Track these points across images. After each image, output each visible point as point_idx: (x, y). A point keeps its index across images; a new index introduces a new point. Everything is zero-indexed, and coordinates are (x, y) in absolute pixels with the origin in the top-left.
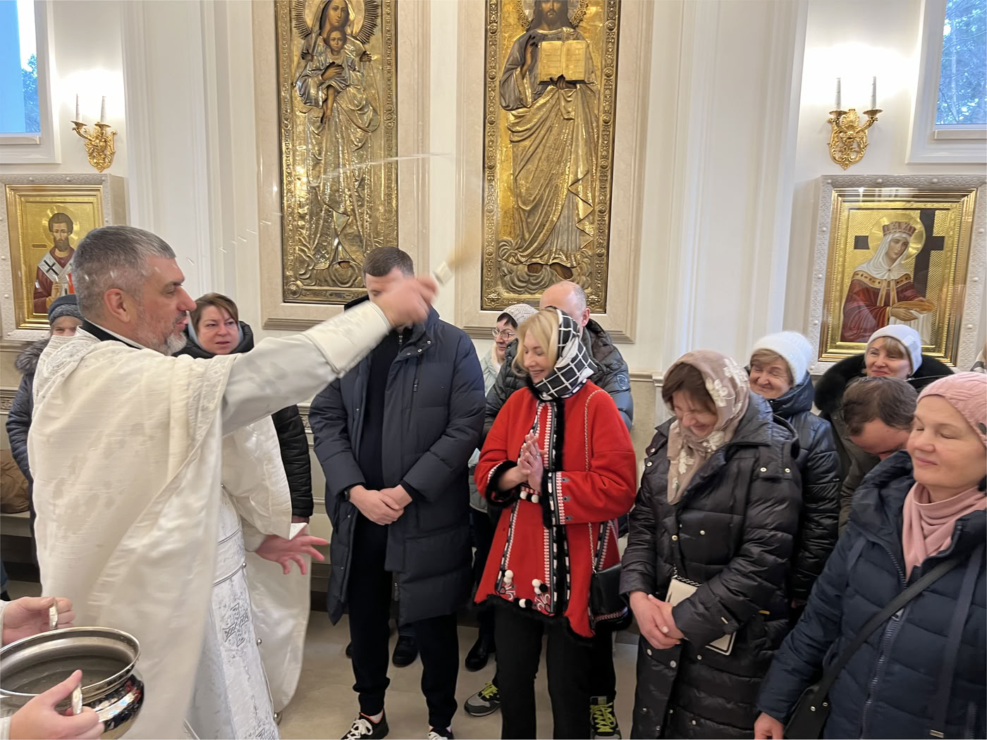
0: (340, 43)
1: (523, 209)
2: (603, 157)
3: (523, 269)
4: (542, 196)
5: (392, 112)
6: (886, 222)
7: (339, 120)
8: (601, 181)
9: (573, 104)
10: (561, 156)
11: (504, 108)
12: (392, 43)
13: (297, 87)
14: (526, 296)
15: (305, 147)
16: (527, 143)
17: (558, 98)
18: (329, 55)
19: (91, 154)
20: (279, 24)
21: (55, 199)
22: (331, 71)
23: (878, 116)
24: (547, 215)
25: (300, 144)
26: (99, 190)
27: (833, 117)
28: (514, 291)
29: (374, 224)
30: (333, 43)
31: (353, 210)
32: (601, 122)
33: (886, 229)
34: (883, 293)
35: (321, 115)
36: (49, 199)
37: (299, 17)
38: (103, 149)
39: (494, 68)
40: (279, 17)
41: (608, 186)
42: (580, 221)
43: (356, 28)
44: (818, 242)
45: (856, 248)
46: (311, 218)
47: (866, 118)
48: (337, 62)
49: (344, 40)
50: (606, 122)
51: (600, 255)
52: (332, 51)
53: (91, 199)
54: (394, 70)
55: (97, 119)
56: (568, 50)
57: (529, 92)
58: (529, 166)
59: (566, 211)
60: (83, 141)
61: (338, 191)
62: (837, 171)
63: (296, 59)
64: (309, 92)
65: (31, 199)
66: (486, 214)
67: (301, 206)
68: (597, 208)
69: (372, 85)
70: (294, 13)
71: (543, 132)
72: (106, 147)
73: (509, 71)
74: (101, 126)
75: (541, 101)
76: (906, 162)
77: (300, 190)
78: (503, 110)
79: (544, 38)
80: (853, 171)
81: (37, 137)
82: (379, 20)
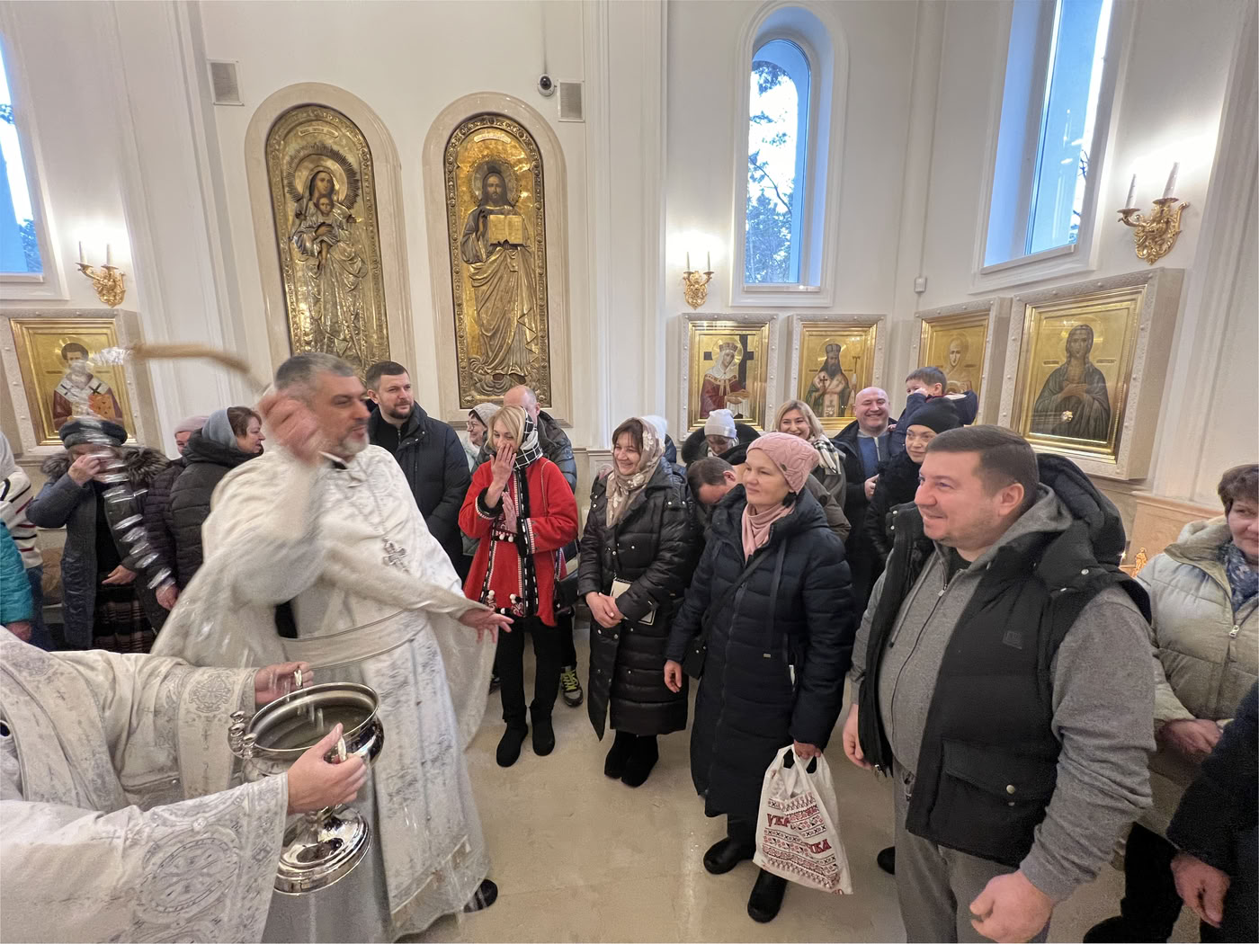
0: (329, 207)
1: (487, 336)
2: (541, 299)
3: (489, 378)
4: (499, 326)
5: (377, 262)
6: (721, 343)
7: (334, 268)
8: (540, 315)
9: (516, 262)
10: (511, 298)
11: (466, 262)
12: (372, 208)
13: (294, 241)
14: (494, 397)
15: (305, 288)
16: (485, 288)
17: (505, 256)
18: (320, 216)
19: (100, 292)
20: (273, 189)
21: (66, 331)
22: (323, 229)
23: (712, 275)
24: (504, 339)
25: (301, 286)
26: (111, 323)
27: (686, 275)
28: (484, 394)
29: (370, 347)
30: (323, 207)
31: (351, 337)
32: (537, 275)
33: (721, 347)
34: (722, 388)
35: (317, 263)
36: (60, 331)
37: (291, 185)
38: (112, 289)
39: (456, 232)
40: (273, 184)
41: (546, 319)
42: (528, 343)
43: (342, 197)
44: (682, 356)
45: (705, 359)
46: (316, 343)
47: (705, 277)
48: (327, 222)
49: (332, 205)
50: (541, 274)
51: (544, 367)
52: (322, 213)
53: (105, 331)
54: (376, 230)
55: (104, 262)
56: (510, 222)
57: (483, 251)
58: (488, 304)
59: (517, 337)
60: (90, 282)
61: (337, 322)
62: (691, 310)
63: (291, 218)
64: (305, 245)
65: (40, 331)
66: (458, 338)
67: (306, 334)
68: (540, 334)
69: (359, 241)
70: (286, 182)
71: (496, 280)
72: (115, 286)
73: (467, 235)
74: (108, 268)
75: (493, 258)
76: (730, 305)
77: (305, 323)
78: (465, 264)
79: (492, 212)
80: (700, 310)
81: (40, 276)
82: (360, 191)
